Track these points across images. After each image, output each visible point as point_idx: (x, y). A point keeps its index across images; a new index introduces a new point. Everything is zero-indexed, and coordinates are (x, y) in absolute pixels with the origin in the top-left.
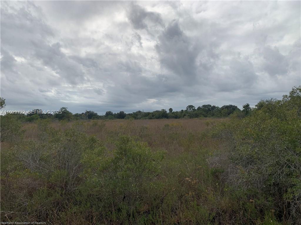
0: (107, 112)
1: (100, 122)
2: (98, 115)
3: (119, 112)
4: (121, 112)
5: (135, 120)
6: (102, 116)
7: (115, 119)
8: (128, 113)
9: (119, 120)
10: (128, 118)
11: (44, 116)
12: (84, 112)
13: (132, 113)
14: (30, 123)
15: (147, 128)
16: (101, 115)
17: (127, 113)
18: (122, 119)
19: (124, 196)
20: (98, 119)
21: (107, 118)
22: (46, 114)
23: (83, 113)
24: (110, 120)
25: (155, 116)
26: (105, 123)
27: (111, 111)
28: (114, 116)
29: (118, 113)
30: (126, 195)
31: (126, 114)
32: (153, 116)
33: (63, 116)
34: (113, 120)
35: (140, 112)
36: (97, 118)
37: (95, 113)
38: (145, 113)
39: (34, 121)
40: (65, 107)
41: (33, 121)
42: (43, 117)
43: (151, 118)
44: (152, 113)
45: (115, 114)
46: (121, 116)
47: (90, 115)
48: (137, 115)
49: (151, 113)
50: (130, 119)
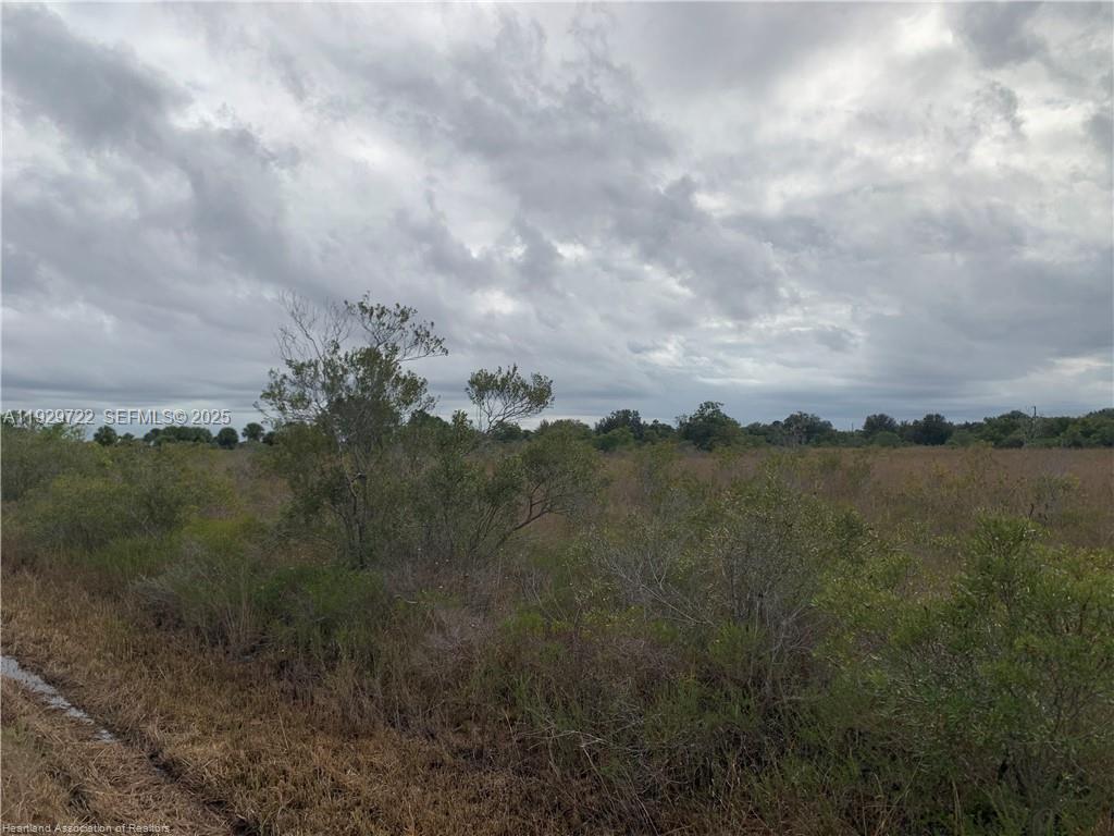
0: (869, 418)
1: (848, 457)
2: (834, 428)
3: (921, 419)
4: (929, 418)
5: (999, 452)
6: (852, 434)
7: (905, 446)
8: (964, 423)
9: (922, 448)
10: (964, 443)
11: (647, 431)
12: (782, 419)
13: (982, 421)
14: (607, 454)
15: (1067, 488)
16: (846, 430)
17: (957, 421)
18: (933, 444)
19: (1004, 762)
20: (836, 444)
21: (871, 443)
22: (652, 427)
23: (776, 423)
24: (885, 450)
25: (1094, 432)
26: (868, 461)
27: (886, 414)
28: (901, 436)
29: (916, 422)
30: (1011, 758)
31: (951, 424)
32: (1087, 434)
33: (708, 434)
34: (898, 451)
35: (1016, 415)
36: (829, 439)
37: (824, 422)
38: (1045, 420)
39: (618, 448)
40: (714, 401)
41: (614, 450)
42: (641, 435)
43: (1077, 445)
44: (1083, 422)
45: (905, 426)
46: (932, 432)
47: (806, 431)
48: (1007, 431)
49: (1075, 422)
50: (970, 449)
